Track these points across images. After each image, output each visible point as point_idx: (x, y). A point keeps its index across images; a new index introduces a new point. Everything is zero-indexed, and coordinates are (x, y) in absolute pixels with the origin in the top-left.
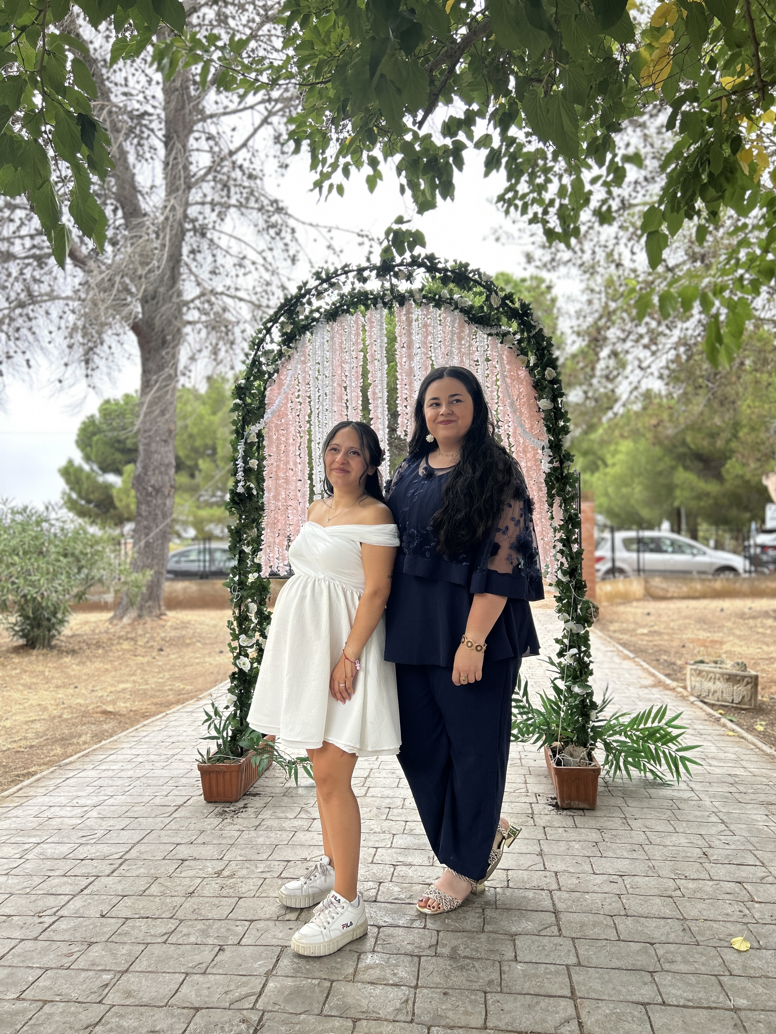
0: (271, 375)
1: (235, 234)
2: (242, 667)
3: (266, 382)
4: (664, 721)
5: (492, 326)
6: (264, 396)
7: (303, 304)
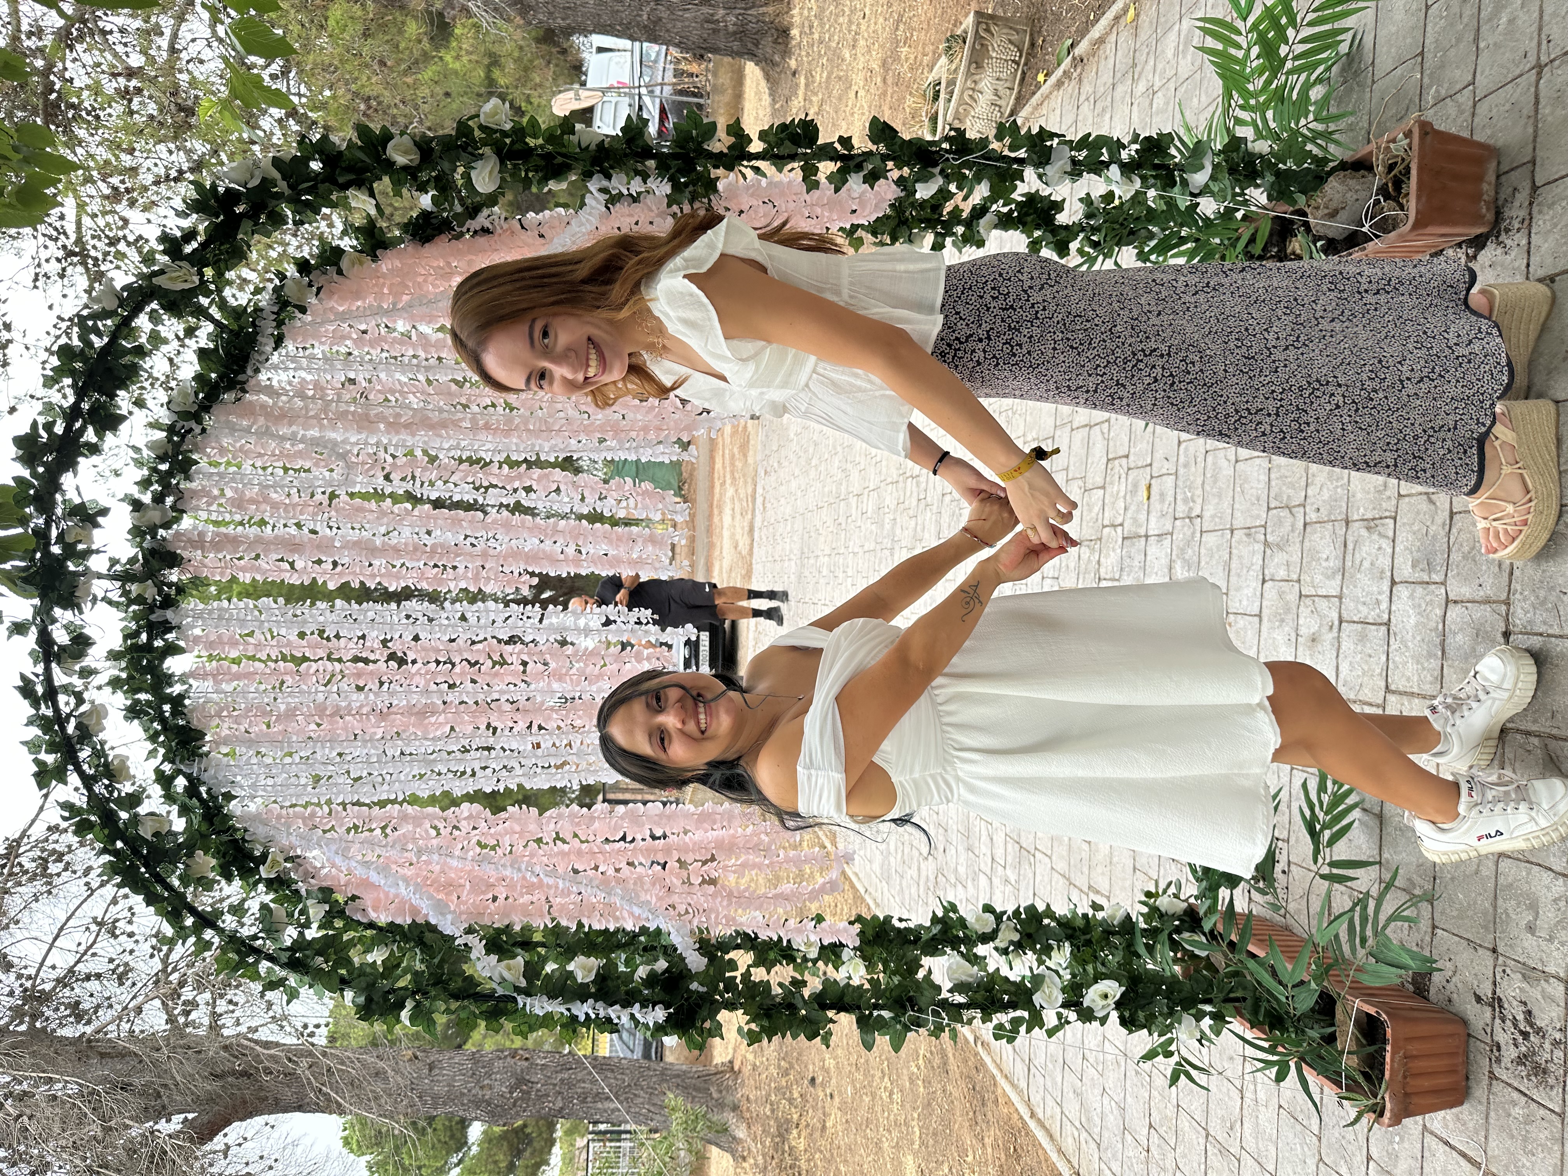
0: (336, 912)
1: (50, 940)
2: (1111, 1001)
3: (351, 924)
4: (1239, 24)
5: (255, 333)
6: (393, 929)
7: (135, 819)
